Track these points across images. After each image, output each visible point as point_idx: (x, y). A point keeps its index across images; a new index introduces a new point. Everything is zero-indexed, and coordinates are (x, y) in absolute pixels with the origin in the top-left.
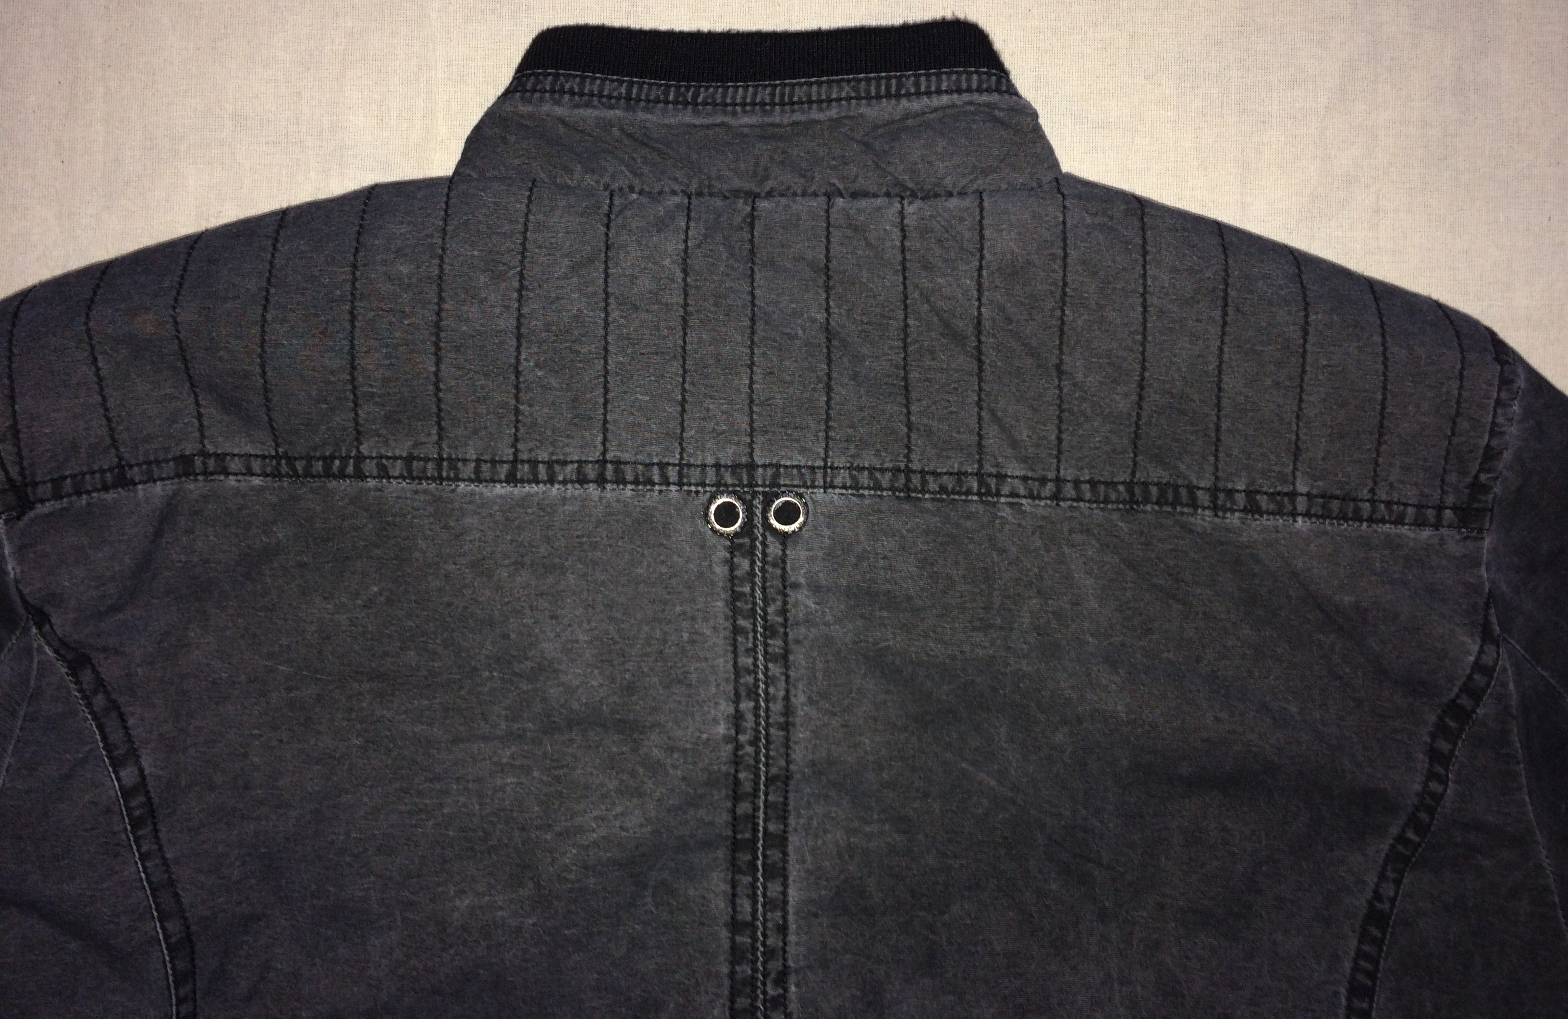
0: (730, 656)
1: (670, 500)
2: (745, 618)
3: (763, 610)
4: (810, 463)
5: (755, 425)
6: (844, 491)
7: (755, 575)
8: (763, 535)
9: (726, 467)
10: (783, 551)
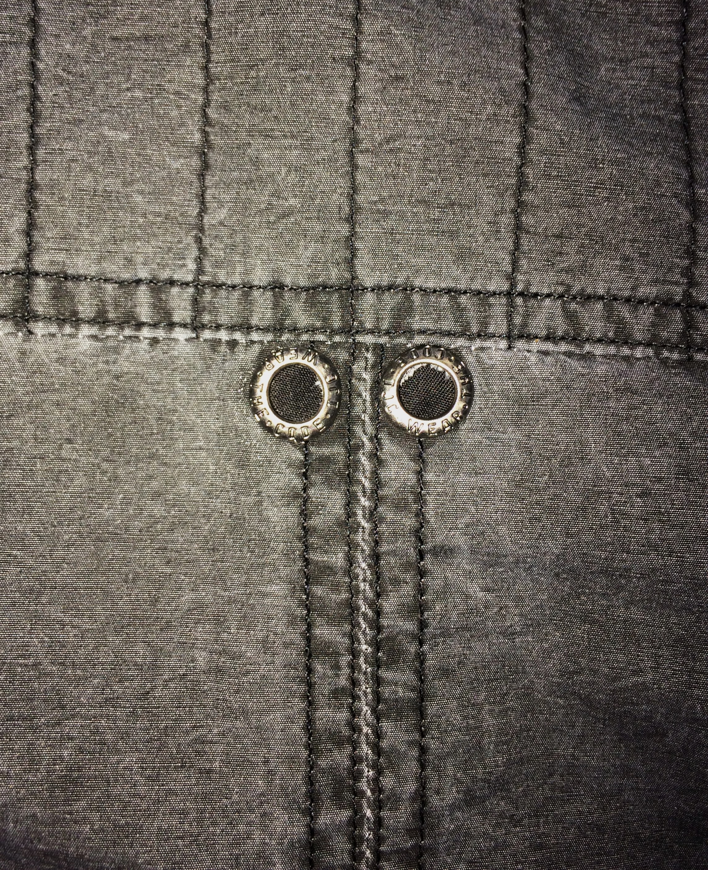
0: (299, 705)
1: (173, 359)
2: (332, 621)
3: (372, 605)
4: (476, 286)
5: (360, 199)
6: (549, 346)
7: (355, 528)
8: (375, 439)
9: (296, 289)
10: (419, 474)
